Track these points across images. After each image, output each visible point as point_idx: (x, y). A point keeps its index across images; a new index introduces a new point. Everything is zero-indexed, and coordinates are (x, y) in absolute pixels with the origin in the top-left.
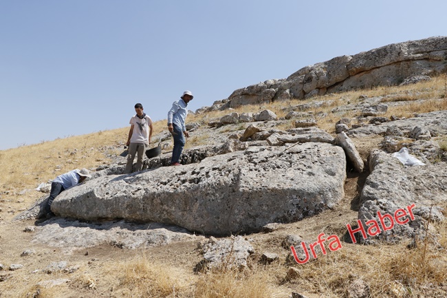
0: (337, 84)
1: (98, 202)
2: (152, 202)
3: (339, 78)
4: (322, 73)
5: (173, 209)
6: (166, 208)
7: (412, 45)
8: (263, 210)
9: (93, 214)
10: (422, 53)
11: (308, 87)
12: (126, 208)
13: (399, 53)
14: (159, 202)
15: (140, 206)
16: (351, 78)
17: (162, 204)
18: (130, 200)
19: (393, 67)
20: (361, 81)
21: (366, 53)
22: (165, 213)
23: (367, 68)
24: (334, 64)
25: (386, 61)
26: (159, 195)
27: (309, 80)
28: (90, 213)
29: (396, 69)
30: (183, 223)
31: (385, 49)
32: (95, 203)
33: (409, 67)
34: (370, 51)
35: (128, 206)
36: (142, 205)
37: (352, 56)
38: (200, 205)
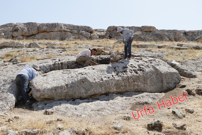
0: (32, 35)
1: (93, 85)
2: (128, 81)
3: (34, 33)
4: (25, 28)
5: (140, 83)
6: (137, 83)
7: (65, 25)
8: (170, 80)
9: (90, 93)
10: (69, 29)
11: (15, 34)
12: (115, 86)
13: (61, 27)
14: (133, 80)
15: (122, 84)
16: (40, 34)
17: (134, 82)
18: (116, 81)
19: (59, 32)
20: (45, 36)
21: (47, 24)
22: (136, 86)
23: (48, 31)
24: (29, 25)
25: (56, 29)
26: (131, 77)
27: (16, 30)
28: (89, 92)
29: (60, 33)
30: (145, 89)
31: (55, 24)
32: (92, 86)
33: (65, 34)
34: (48, 24)
35: (115, 85)
36: (123, 84)
37: (40, 24)
38: (150, 80)
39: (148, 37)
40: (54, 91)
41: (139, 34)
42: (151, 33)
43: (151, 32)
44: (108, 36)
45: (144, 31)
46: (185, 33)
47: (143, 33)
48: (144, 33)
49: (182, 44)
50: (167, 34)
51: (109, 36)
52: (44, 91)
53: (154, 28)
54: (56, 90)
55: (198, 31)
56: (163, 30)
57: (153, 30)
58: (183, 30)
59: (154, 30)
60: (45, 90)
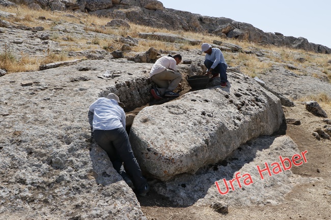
9: (230, 150)
14: (260, 120)
22: (261, 128)
26: (258, 115)
32: (231, 137)
38: (269, 117)
39: (155, 20)
40: (194, 158)
41: (138, 12)
42: (156, 12)
43: (155, 10)
44: (83, 7)
45: (145, 6)
46: (201, 20)
47: (144, 11)
48: (146, 10)
49: (221, 43)
50: (179, 18)
51: (86, 8)
52: (181, 161)
53: (161, 4)
54: (196, 155)
55: (216, 18)
56: (172, 10)
57: (159, 7)
58: (198, 15)
59: (161, 8)
60: (182, 159)
